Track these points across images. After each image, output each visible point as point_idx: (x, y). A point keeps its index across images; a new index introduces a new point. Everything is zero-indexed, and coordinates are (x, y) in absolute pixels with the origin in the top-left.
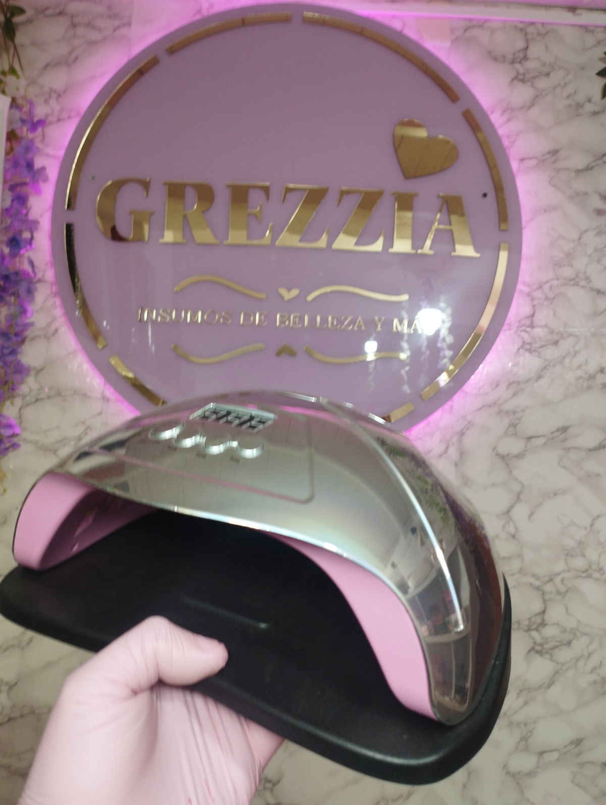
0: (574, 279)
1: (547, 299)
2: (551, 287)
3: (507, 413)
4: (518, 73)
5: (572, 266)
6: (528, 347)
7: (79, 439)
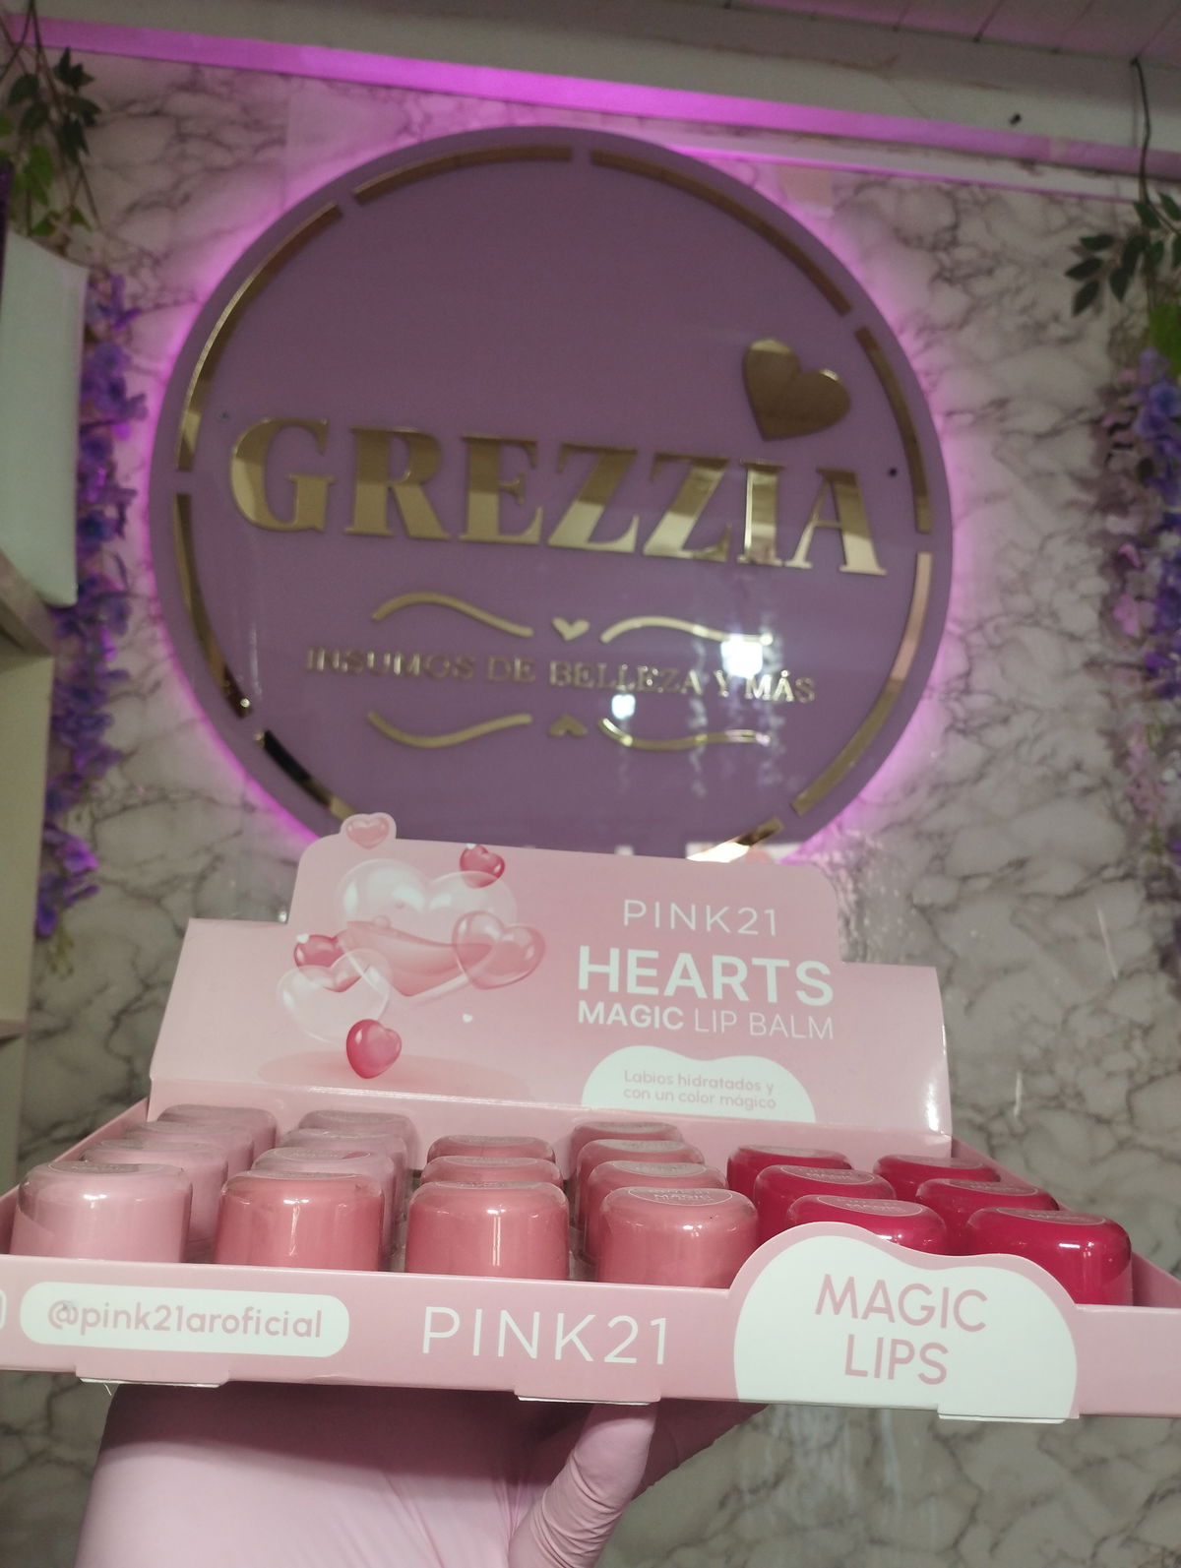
0: (1031, 615)
1: (991, 647)
2: (997, 629)
3: (930, 836)
4: (943, 268)
5: (1028, 593)
6: (961, 725)
7: (202, 878)
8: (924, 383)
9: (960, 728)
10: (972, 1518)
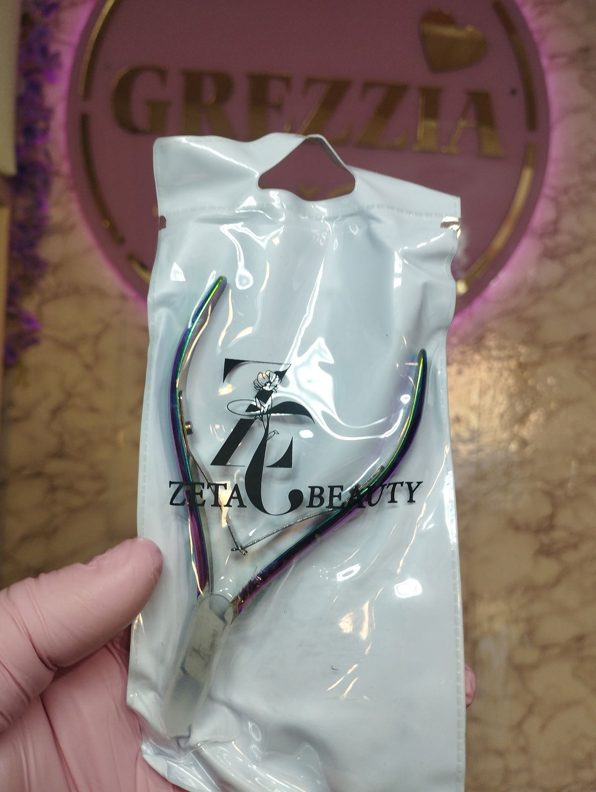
1: (573, 204)
2: (577, 193)
3: (526, 320)
7: (98, 337)
8: (537, 37)
9: (549, 254)
10: (530, 710)
